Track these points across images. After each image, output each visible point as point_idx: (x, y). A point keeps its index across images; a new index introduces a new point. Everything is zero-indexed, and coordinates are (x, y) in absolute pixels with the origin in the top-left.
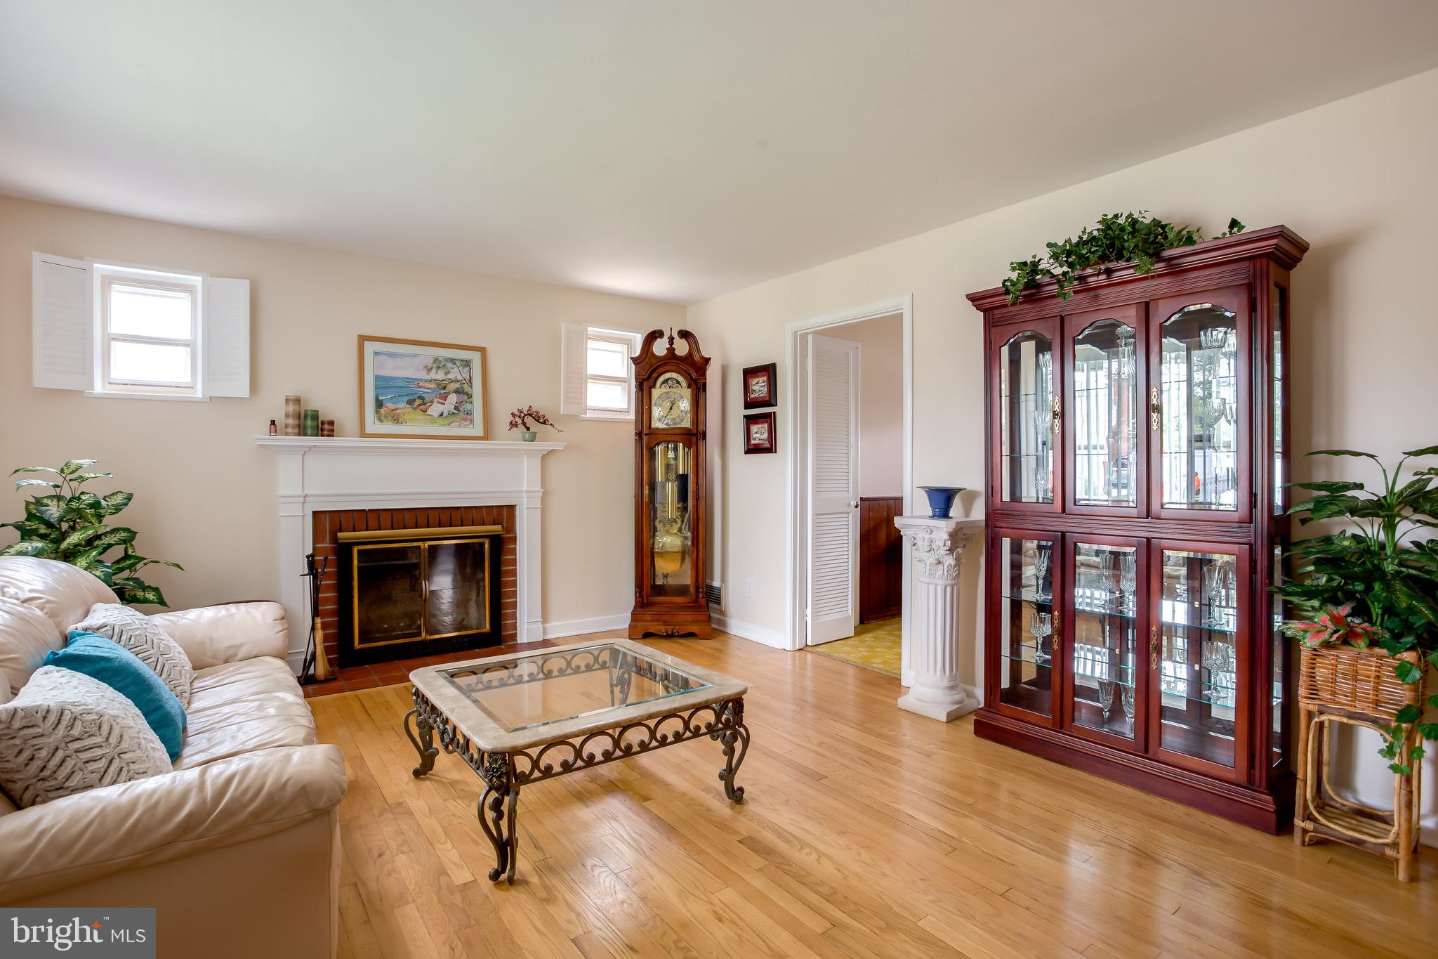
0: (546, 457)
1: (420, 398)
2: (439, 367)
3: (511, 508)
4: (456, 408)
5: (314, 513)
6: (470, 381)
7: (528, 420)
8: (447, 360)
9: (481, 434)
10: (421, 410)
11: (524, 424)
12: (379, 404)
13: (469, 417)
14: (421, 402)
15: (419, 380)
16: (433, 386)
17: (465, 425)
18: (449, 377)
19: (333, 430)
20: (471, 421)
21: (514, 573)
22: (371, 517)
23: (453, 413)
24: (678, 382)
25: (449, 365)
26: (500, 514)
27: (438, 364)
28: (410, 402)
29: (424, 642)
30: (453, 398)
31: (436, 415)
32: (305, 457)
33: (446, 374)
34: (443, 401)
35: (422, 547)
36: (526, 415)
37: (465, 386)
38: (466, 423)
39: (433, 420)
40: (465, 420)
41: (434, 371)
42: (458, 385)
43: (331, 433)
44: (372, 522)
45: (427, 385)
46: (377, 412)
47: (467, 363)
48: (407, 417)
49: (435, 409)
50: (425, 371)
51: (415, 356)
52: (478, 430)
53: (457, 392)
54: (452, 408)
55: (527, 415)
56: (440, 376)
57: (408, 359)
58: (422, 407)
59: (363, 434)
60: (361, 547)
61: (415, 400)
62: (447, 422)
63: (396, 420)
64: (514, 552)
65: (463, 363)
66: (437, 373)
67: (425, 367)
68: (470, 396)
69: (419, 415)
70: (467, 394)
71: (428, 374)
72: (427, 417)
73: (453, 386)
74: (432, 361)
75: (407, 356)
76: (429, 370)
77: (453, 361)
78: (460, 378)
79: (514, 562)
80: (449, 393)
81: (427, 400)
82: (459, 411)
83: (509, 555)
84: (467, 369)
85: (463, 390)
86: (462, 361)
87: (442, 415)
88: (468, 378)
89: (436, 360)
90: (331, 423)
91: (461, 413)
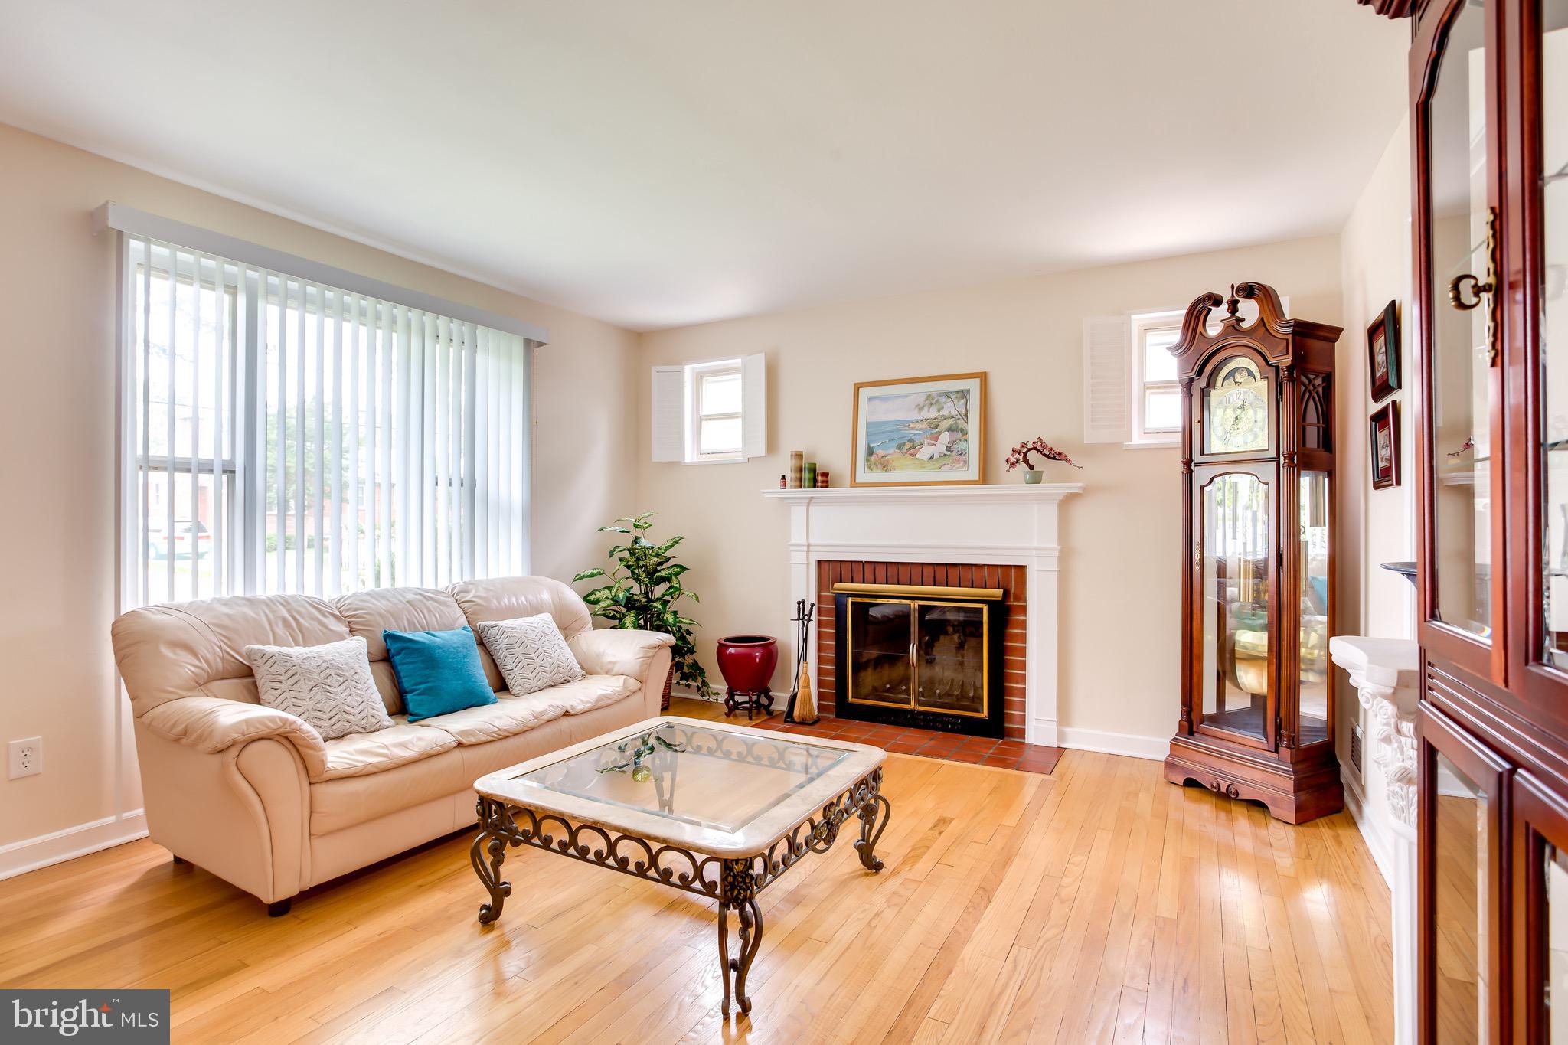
0: (1067, 502)
1: (911, 441)
2: (932, 404)
3: (1021, 569)
4: (949, 449)
5: (819, 562)
6: (966, 415)
7: (1033, 456)
8: (940, 394)
9: (976, 478)
10: (911, 454)
11: (1026, 461)
12: (870, 452)
13: (963, 458)
14: (910, 445)
15: (908, 421)
16: (924, 426)
17: (958, 468)
18: (942, 413)
19: (827, 482)
20: (966, 462)
21: (1023, 652)
22: (868, 570)
23: (945, 455)
24: (1250, 373)
25: (943, 399)
26: (1007, 576)
27: (931, 400)
28: (899, 447)
29: (911, 712)
30: (945, 438)
31: (926, 458)
32: (811, 508)
33: (939, 410)
34: (934, 442)
35: (912, 606)
36: (1029, 450)
37: (961, 422)
38: (958, 466)
39: (922, 465)
40: (958, 461)
41: (926, 408)
42: (951, 422)
43: (826, 484)
44: (869, 575)
45: (918, 426)
46: (867, 460)
47: (964, 395)
48: (896, 463)
49: (925, 452)
50: (916, 411)
51: (907, 395)
52: (973, 472)
53: (950, 430)
54: (943, 449)
55: (1031, 449)
56: (932, 413)
57: (900, 400)
58: (911, 451)
59: (854, 483)
60: (859, 600)
61: (905, 443)
62: (937, 465)
63: (885, 467)
64: (1023, 625)
65: (959, 395)
66: (929, 411)
67: (916, 406)
68: (964, 433)
69: (908, 460)
70: (962, 431)
71: (920, 413)
72: (917, 462)
73: (946, 424)
74: (924, 398)
75: (899, 396)
76: (921, 409)
77: (947, 394)
78: (954, 413)
79: (1023, 638)
80: (941, 432)
81: (918, 442)
82: (952, 451)
83: (1016, 628)
84: (963, 401)
85: (958, 427)
86: (958, 392)
87: (932, 458)
88: (964, 411)
89: (929, 396)
90: (825, 475)
91: (953, 454)
